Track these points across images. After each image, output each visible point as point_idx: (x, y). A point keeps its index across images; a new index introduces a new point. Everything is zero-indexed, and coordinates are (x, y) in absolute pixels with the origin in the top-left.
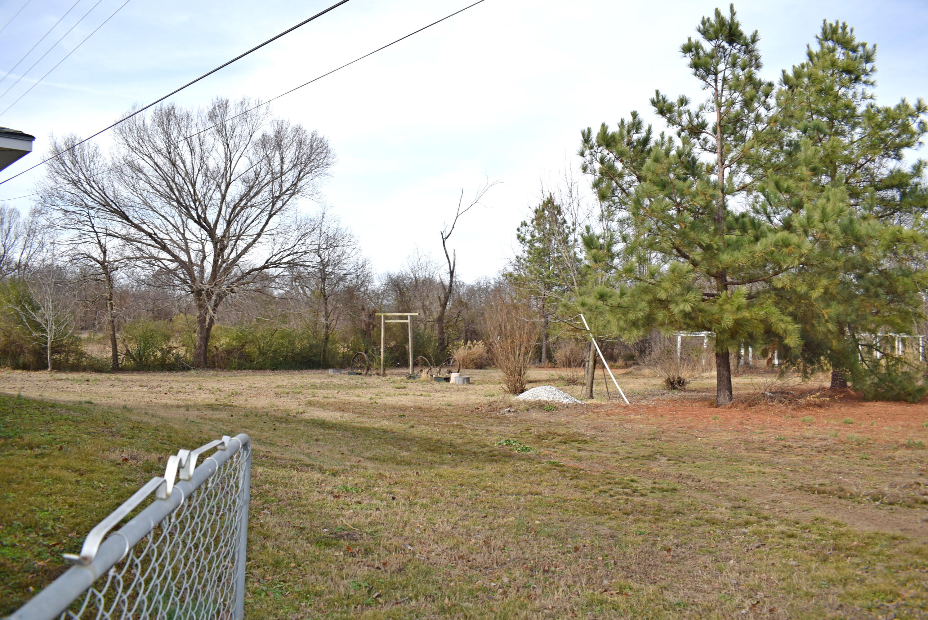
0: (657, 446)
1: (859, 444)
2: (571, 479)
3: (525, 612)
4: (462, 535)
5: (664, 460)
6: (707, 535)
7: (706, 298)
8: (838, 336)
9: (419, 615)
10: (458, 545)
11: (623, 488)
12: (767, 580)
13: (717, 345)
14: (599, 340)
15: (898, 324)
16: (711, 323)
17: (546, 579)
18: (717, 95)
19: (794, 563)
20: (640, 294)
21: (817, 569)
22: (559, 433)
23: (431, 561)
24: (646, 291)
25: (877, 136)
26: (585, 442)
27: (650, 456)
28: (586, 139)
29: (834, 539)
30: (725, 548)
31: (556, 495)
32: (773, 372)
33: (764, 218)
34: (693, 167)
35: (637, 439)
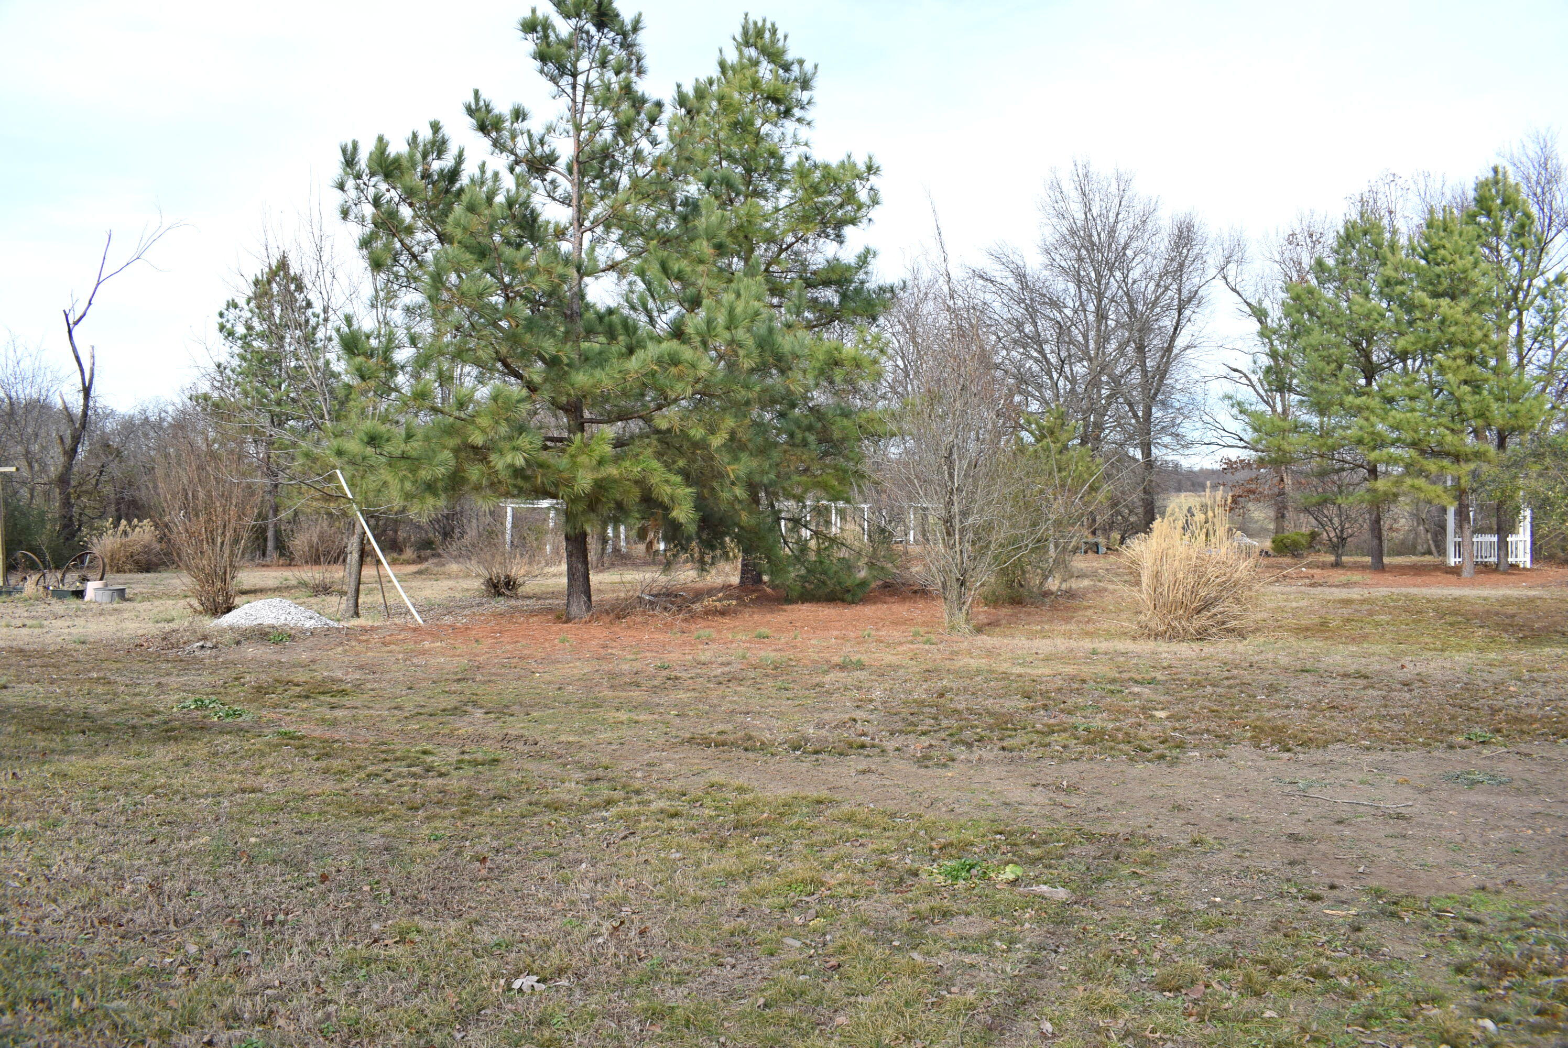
0: (468, 692)
1: (776, 668)
2: (318, 759)
3: (230, 1000)
4: (106, 879)
5: (479, 714)
6: (546, 828)
7: (549, 443)
8: (749, 505)
9: (20, 1039)
10: (99, 900)
11: (409, 766)
12: (637, 887)
13: (568, 521)
14: (368, 516)
15: (833, 487)
16: (556, 485)
17: (270, 936)
18: (575, 111)
19: (678, 855)
20: (441, 437)
21: (711, 860)
22: (296, 680)
23: (42, 935)
24: (450, 431)
25: (810, 202)
26: (344, 692)
27: (456, 708)
28: (350, 161)
29: (736, 813)
30: (574, 846)
31: (289, 789)
32: (654, 563)
33: (643, 318)
34: (532, 226)
35: (434, 682)
